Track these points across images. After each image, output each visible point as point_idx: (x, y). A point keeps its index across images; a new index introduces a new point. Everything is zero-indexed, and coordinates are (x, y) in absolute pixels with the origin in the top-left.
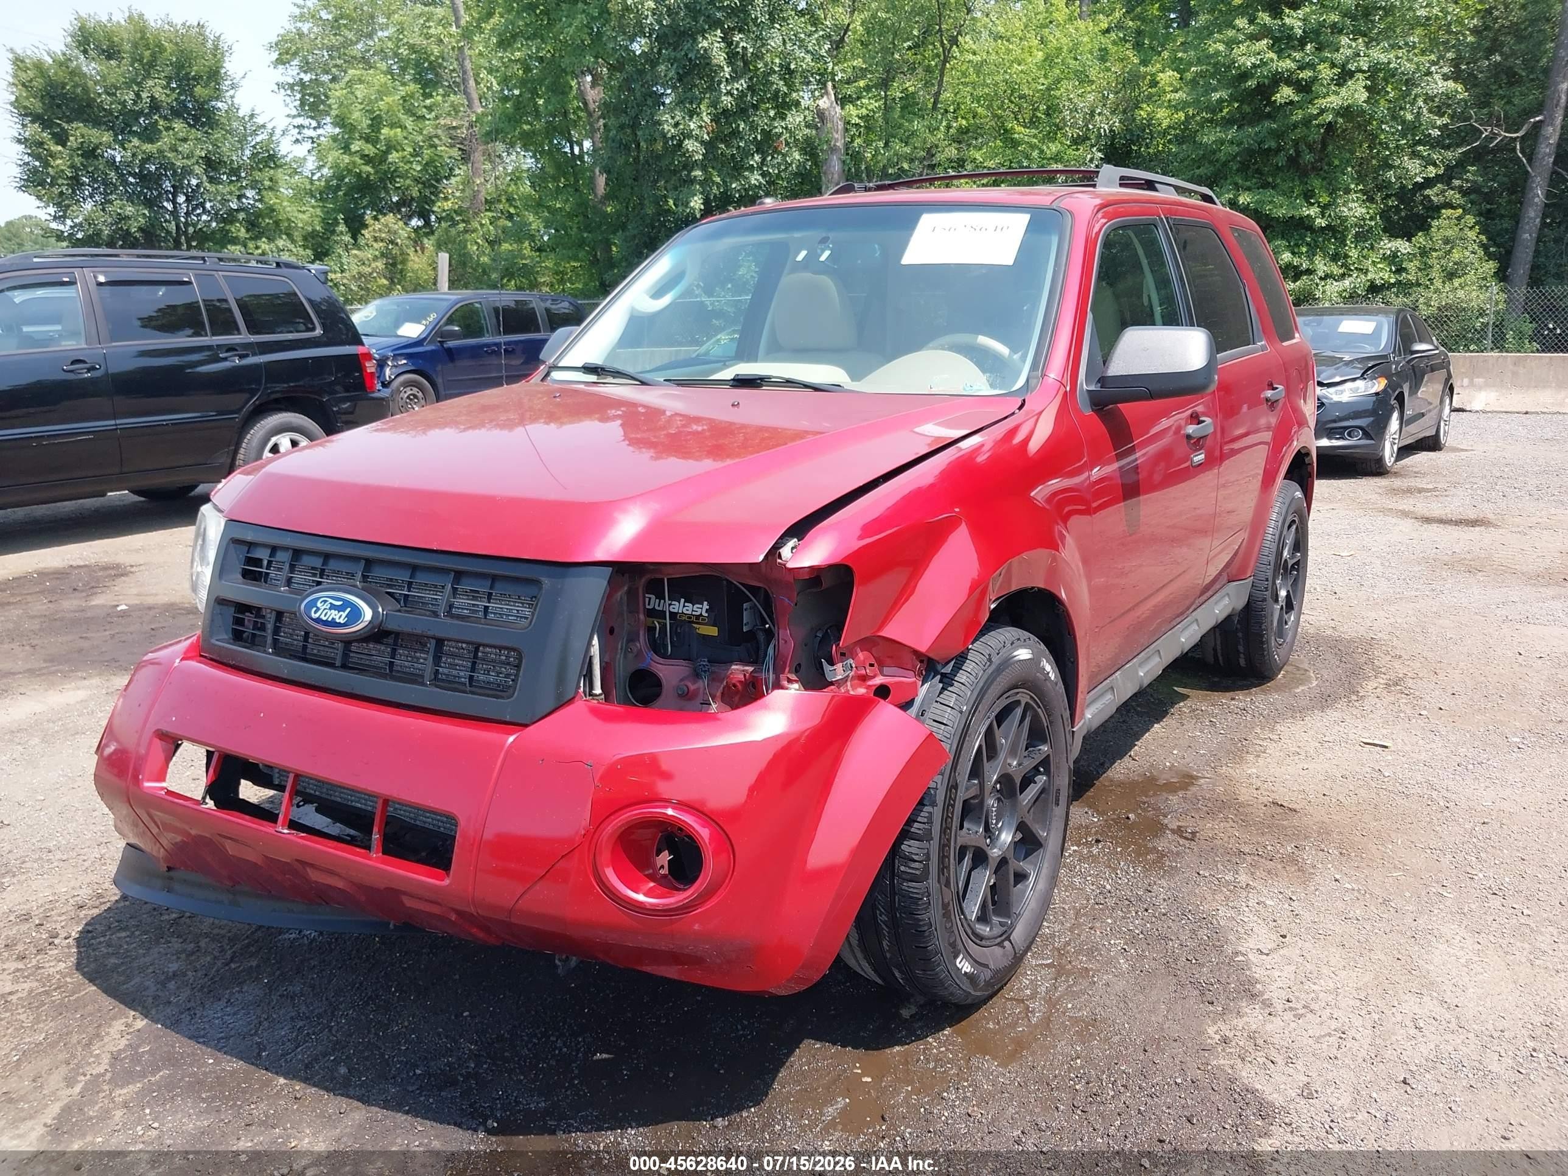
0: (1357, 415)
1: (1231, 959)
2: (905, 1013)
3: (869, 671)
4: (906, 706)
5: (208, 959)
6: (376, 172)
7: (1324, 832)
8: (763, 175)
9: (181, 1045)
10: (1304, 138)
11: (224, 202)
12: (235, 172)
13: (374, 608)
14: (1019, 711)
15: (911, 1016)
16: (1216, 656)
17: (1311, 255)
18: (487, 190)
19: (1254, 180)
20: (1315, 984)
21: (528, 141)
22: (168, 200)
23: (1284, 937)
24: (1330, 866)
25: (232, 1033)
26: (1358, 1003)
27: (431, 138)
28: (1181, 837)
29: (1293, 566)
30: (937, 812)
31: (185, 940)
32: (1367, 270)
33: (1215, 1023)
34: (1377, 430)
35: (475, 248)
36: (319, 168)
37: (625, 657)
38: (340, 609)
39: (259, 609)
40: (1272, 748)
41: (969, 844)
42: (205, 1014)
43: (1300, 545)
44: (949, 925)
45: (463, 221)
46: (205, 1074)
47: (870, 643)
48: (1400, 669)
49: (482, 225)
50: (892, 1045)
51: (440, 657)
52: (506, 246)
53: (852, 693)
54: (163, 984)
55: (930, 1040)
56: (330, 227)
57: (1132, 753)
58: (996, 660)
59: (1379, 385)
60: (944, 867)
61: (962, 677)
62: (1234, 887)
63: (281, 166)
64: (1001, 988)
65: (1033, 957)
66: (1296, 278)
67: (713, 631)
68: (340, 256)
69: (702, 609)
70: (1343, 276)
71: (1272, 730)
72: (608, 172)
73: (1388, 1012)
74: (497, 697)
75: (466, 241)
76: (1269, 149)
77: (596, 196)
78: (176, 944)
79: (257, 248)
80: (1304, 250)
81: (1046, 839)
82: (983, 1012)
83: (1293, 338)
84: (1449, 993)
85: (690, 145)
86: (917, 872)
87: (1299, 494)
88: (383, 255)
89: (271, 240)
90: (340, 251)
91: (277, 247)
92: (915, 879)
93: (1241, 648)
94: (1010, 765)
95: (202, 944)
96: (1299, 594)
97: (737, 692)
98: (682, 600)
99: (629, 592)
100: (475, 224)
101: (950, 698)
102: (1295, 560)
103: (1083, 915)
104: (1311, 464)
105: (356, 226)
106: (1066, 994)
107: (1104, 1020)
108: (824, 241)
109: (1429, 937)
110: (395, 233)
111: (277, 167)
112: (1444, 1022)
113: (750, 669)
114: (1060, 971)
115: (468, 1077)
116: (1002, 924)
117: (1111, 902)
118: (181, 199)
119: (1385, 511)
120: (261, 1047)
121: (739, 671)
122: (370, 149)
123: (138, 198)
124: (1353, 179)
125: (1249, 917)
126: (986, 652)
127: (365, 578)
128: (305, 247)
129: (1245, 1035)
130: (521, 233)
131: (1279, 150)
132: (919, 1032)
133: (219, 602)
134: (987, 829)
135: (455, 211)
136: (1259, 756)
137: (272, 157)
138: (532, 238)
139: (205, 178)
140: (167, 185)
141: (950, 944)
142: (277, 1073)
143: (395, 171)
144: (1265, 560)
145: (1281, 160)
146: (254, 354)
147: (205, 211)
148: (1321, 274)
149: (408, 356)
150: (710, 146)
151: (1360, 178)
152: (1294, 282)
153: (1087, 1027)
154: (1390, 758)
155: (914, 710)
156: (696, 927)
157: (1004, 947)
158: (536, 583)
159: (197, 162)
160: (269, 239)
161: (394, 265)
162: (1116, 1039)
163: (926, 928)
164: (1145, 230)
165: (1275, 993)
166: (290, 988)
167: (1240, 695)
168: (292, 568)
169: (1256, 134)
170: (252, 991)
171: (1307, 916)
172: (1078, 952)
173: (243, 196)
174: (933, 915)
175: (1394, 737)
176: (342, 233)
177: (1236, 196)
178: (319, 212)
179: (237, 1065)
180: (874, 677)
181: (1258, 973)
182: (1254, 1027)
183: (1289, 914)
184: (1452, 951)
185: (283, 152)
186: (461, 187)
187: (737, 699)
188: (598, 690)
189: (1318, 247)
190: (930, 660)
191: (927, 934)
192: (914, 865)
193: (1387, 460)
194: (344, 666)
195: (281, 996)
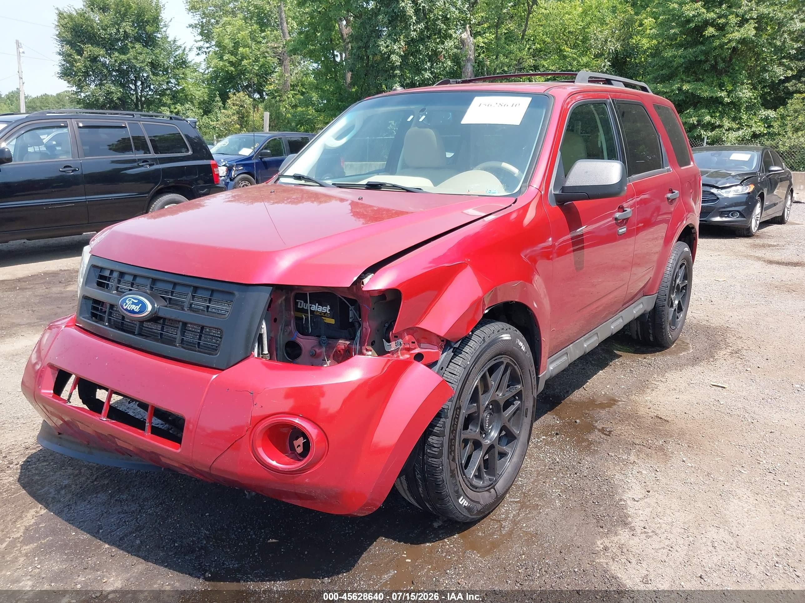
0: (736, 205)
1: (618, 503)
2: (436, 525)
3: (412, 346)
4: (430, 366)
5: (84, 479)
6: (236, 70)
7: (682, 434)
8: (431, 73)
9: (60, 523)
10: (719, 55)
11: (160, 85)
12: (166, 70)
13: (153, 304)
14: (502, 367)
15: (439, 527)
16: (637, 335)
17: (721, 118)
18: (293, 79)
19: (692, 77)
20: (661, 519)
21: (312, 55)
22: (132, 83)
23: (649, 492)
24: (681, 453)
25: (87, 519)
26: (683, 531)
27: (264, 53)
28: (603, 433)
29: (683, 287)
30: (448, 422)
31: (74, 468)
32: (752, 126)
33: (602, 538)
34: (748, 212)
35: (284, 109)
36: (208, 68)
37: (283, 334)
38: (136, 304)
39: (103, 303)
40: (661, 386)
41: (469, 438)
42: (76, 508)
43: (687, 276)
44: (454, 481)
45: (279, 96)
46: (69, 540)
47: (413, 331)
48: (740, 344)
49: (288, 98)
50: (424, 542)
51: (185, 332)
52: (299, 109)
53: (401, 358)
54: (58, 492)
55: (446, 540)
56: (212, 99)
57: (585, 386)
58: (488, 340)
59: (750, 188)
60: (451, 451)
61: (467, 349)
62: (626, 463)
63: (188, 67)
64: (489, 513)
65: (509, 497)
66: (713, 130)
67: (332, 321)
68: (216, 113)
69: (326, 309)
70: (738, 129)
71: (663, 376)
72: (352, 71)
73: (699, 537)
74: (210, 354)
75: (280, 106)
76: (701, 61)
77: (346, 83)
78: (70, 470)
79: (175, 108)
80: (718, 115)
81: (519, 435)
82: (477, 526)
83: (690, 164)
84: (735, 527)
85: (394, 57)
86: (436, 453)
87: (687, 249)
88: (238, 113)
89: (182, 104)
90: (217, 110)
91: (186, 108)
92: (435, 457)
93: (651, 331)
94: (498, 395)
95: (83, 471)
96: (686, 303)
97: (341, 355)
98: (317, 304)
99: (285, 300)
100: (285, 97)
101: (458, 360)
102: (685, 284)
103: (541, 475)
104: (695, 233)
105: (224, 98)
106: (524, 519)
107: (542, 534)
108: (423, 110)
109: (729, 495)
110: (244, 101)
111: (187, 67)
112: (729, 544)
113: (348, 343)
114: (523, 506)
115: (201, 548)
116: (490, 480)
117: (557, 468)
118: (139, 83)
119: (748, 257)
120: (100, 527)
121: (342, 343)
122: (233, 59)
123: (118, 83)
124: (746, 77)
125: (631, 480)
126: (482, 336)
127: (152, 288)
128: (199, 108)
129: (617, 546)
130: (308, 102)
131: (706, 61)
132: (441, 536)
133: (85, 298)
134: (482, 428)
135: (275, 91)
136: (653, 390)
137: (184, 62)
138: (313, 105)
139: (150, 73)
140: (132, 77)
141: (455, 492)
142: (105, 542)
143: (245, 70)
144: (665, 284)
145: (707, 67)
146: (157, 164)
147: (150, 90)
148: (726, 127)
149: (244, 165)
150: (404, 58)
151: (750, 77)
152: (711, 132)
153: (531, 538)
154: (725, 394)
155: (437, 367)
156: (307, 480)
157: (490, 492)
158: (232, 294)
159: (147, 65)
160: (181, 104)
161: (243, 118)
162: (546, 545)
163: (440, 483)
164: (600, 105)
165: (637, 523)
166: (122, 496)
167: (649, 356)
168: (119, 281)
169: (694, 52)
170: (103, 497)
171: (663, 480)
172: (534, 496)
173: (170, 82)
174: (445, 476)
175: (730, 382)
176: (218, 101)
177: (682, 86)
178: (206, 90)
179: (86, 536)
180: (415, 349)
181: (631, 511)
182: (623, 541)
183: (654, 479)
184: (741, 504)
185: (190, 60)
186: (278, 78)
187: (340, 358)
188: (266, 351)
189: (725, 113)
190: (447, 340)
191: (441, 486)
192: (434, 449)
193: (753, 229)
194: (140, 334)
195: (116, 500)
